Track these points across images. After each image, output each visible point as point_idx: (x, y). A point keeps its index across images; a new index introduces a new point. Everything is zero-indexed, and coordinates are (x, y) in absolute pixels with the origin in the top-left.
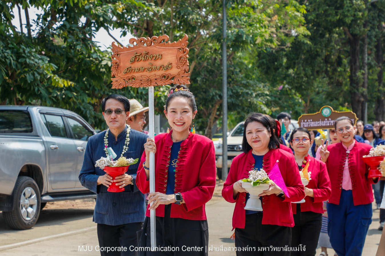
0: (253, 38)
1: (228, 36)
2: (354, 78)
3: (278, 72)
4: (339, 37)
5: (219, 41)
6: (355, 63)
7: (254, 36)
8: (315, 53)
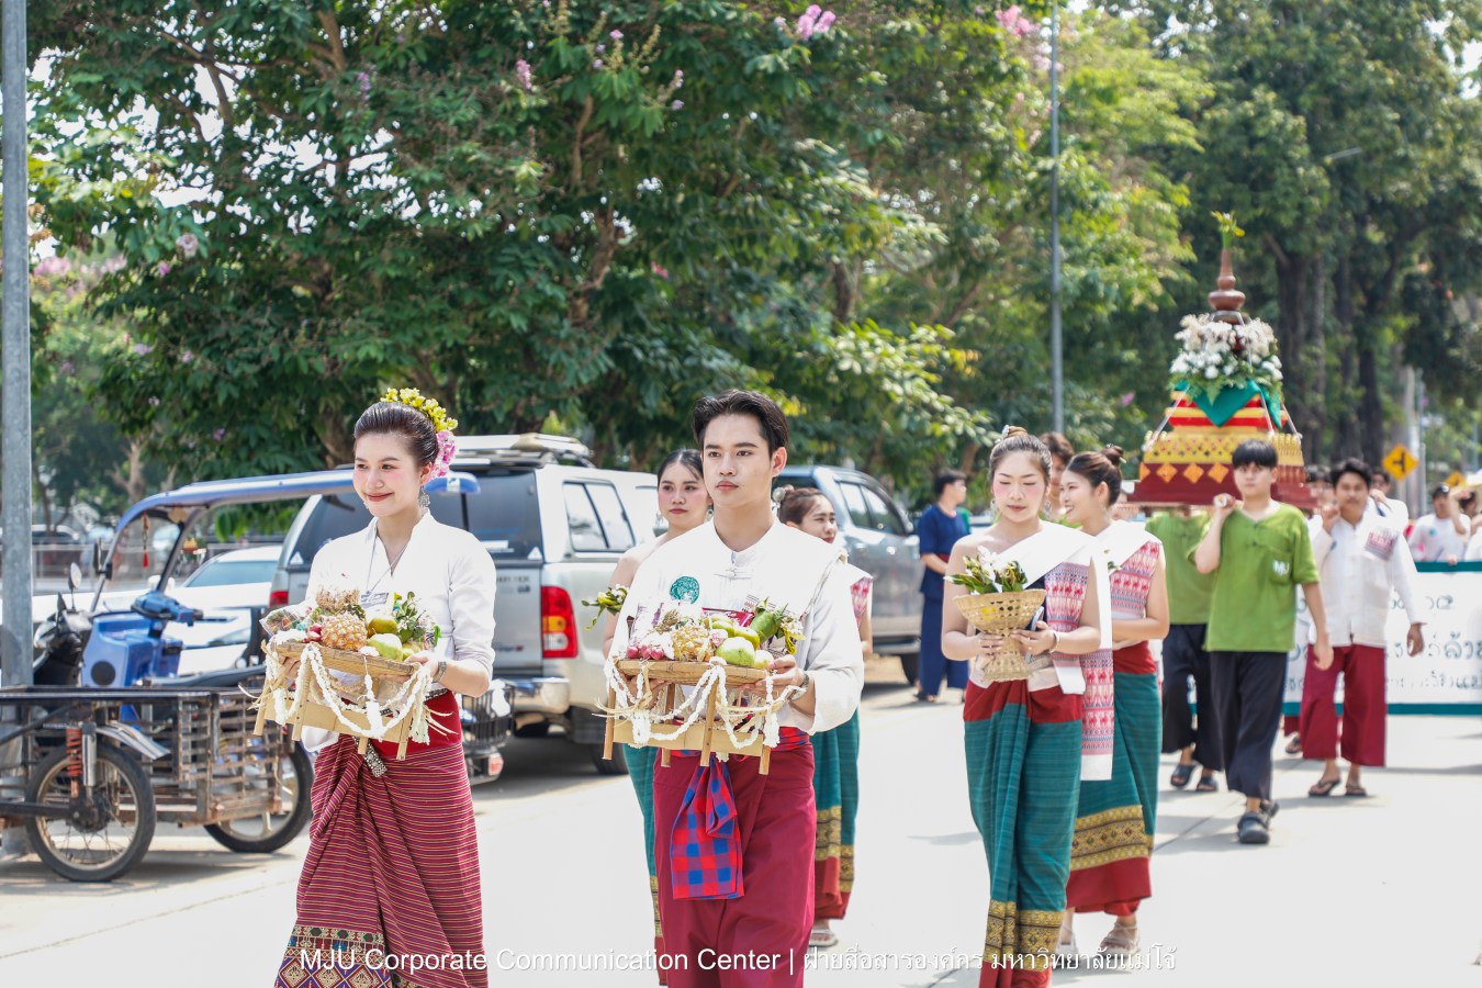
0: (1121, 290)
1: (1065, 289)
2: (1294, 368)
3: (1093, 350)
4: (1246, 254)
5: (1039, 299)
6: (1295, 328)
7: (1125, 287)
8: (1195, 302)
